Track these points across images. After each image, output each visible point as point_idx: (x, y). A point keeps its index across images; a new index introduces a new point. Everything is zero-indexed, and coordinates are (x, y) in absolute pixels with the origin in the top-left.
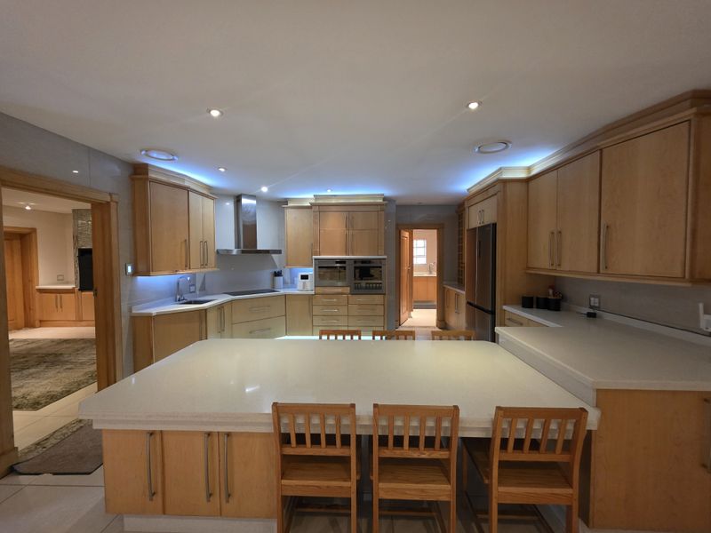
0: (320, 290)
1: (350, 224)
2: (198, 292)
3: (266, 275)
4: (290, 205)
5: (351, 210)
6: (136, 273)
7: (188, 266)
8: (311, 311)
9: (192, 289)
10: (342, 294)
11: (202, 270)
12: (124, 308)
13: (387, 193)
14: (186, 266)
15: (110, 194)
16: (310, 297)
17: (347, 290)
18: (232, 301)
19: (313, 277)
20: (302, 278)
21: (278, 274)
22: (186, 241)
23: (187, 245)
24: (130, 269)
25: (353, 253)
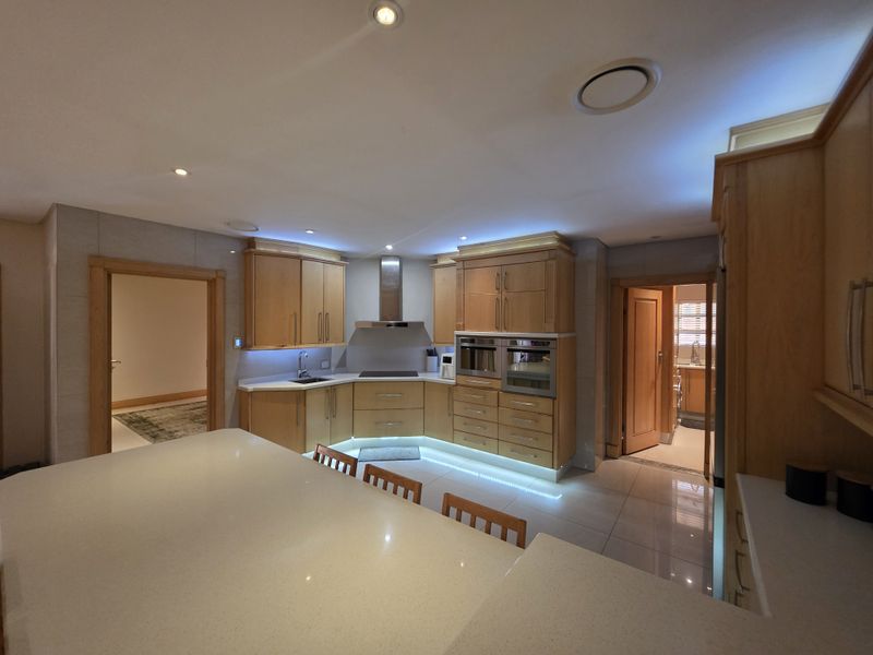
0: (463, 380)
1: (503, 282)
2: (333, 369)
3: (418, 352)
4: (441, 262)
5: (506, 262)
6: (245, 346)
7: (297, 341)
8: (450, 407)
9: (325, 364)
10: (491, 389)
11: (320, 345)
12: (229, 381)
13: (565, 230)
14: (295, 341)
15: (217, 271)
16: (450, 388)
17: (497, 384)
18: (353, 383)
19: (453, 360)
20: (444, 361)
21: (431, 353)
22: (295, 314)
23: (298, 317)
24: (238, 343)
25: (506, 329)
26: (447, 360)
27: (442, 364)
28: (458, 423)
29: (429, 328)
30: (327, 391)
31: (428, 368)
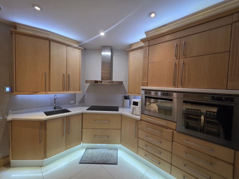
0: (145, 117)
2: (77, 104)
3: (119, 97)
7: (47, 89)
8: (137, 133)
11: (65, 92)
17: (173, 125)
18: (82, 114)
19: (139, 104)
20: (133, 104)
21: (126, 98)
22: (45, 74)
23: (48, 75)
24: (8, 89)
25: (182, 86)
26: (135, 104)
27: (132, 106)
28: (142, 144)
29: (125, 85)
30: (63, 120)
31: (125, 106)
